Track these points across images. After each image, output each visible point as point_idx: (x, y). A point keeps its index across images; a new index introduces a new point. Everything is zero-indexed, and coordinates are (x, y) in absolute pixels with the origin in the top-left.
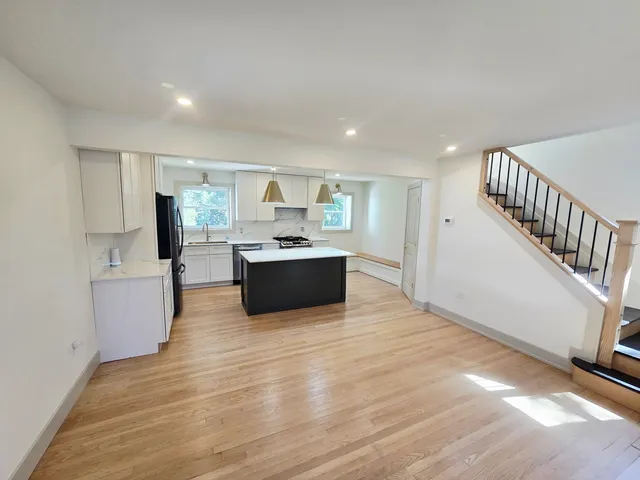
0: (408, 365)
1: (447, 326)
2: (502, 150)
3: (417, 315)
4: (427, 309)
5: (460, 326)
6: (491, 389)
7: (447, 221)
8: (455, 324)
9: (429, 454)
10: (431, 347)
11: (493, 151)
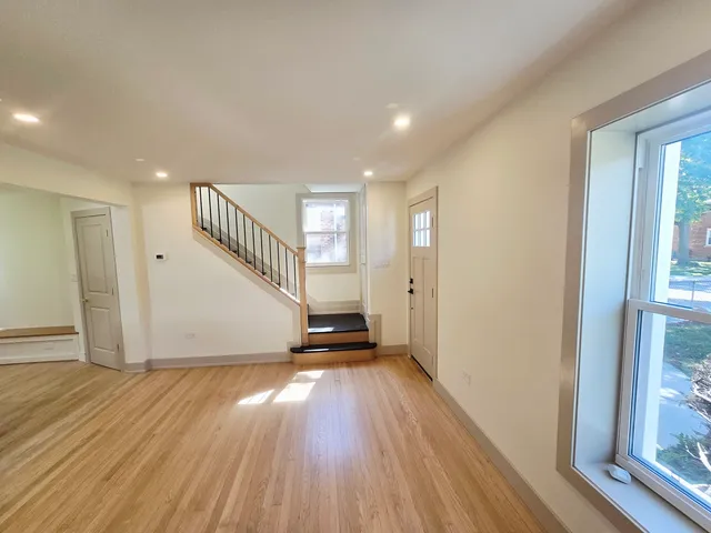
0: (182, 433)
1: (185, 375)
2: (209, 185)
3: (143, 380)
4: (150, 367)
5: (198, 368)
6: (261, 402)
7: (159, 257)
8: (191, 369)
9: (267, 479)
10: (189, 402)
11: (201, 185)
